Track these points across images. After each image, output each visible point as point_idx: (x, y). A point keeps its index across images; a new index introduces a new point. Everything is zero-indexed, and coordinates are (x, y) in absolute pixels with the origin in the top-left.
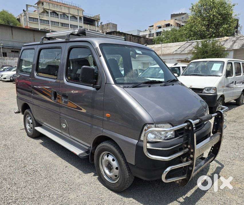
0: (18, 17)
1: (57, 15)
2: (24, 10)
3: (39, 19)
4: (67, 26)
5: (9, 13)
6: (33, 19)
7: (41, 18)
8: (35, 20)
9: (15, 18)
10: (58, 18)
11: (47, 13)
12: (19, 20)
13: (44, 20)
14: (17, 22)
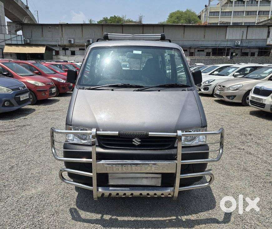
0: (200, 14)
1: (243, 3)
2: (206, 6)
3: (220, 12)
4: (255, 13)
5: (192, 11)
6: (214, 14)
7: (222, 11)
8: (215, 14)
9: (196, 16)
10: (244, 6)
11: (231, 3)
12: (200, 17)
13: (226, 12)
14: (198, 19)
